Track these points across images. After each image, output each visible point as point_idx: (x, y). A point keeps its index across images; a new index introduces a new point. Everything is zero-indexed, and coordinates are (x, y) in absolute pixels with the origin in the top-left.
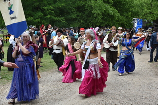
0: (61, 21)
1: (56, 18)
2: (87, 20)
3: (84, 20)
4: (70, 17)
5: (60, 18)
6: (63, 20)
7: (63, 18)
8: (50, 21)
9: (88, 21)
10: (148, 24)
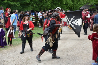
0: (16, 6)
1: (12, 3)
2: (39, 4)
3: (36, 4)
4: (24, 2)
5: (16, 3)
6: (18, 5)
7: (18, 3)
8: (7, 6)
9: (40, 6)
10: (92, 8)
